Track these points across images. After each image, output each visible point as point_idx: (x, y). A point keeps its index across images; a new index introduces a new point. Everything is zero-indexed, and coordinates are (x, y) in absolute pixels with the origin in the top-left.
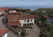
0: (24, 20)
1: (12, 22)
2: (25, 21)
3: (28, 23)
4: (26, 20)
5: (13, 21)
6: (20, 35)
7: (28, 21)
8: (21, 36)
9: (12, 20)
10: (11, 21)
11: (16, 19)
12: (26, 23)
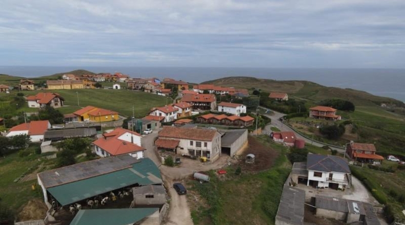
0: (189, 141)
1: (165, 140)
2: (192, 144)
3: (199, 149)
4: (194, 142)
5: (167, 139)
6: (163, 163)
7: (199, 145)
8: (165, 165)
9: (166, 137)
10: (164, 138)
11: (175, 136)
12: (194, 147)
